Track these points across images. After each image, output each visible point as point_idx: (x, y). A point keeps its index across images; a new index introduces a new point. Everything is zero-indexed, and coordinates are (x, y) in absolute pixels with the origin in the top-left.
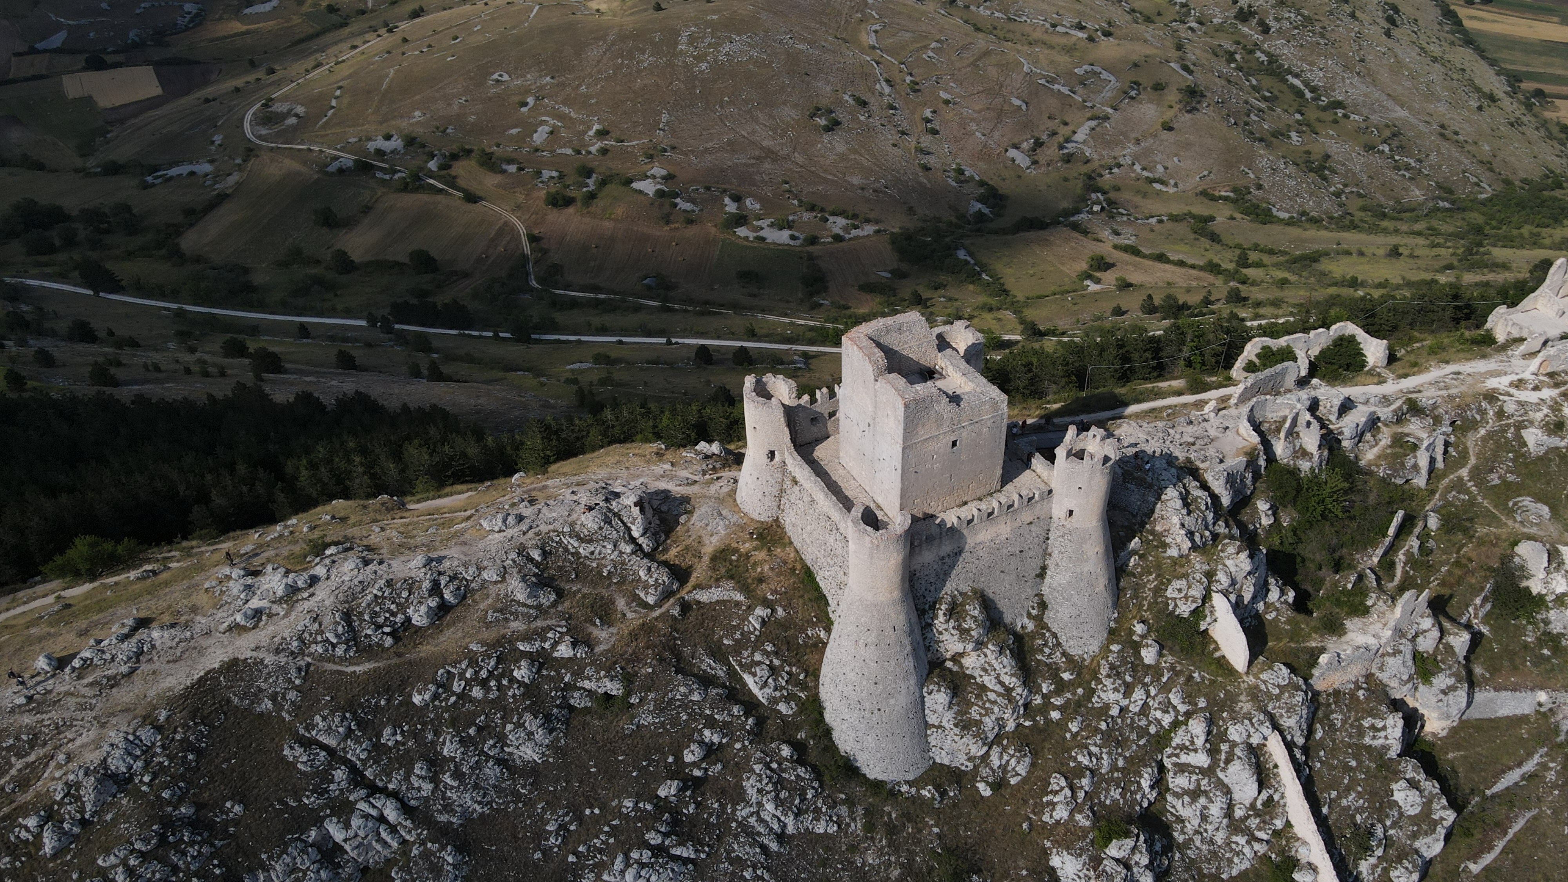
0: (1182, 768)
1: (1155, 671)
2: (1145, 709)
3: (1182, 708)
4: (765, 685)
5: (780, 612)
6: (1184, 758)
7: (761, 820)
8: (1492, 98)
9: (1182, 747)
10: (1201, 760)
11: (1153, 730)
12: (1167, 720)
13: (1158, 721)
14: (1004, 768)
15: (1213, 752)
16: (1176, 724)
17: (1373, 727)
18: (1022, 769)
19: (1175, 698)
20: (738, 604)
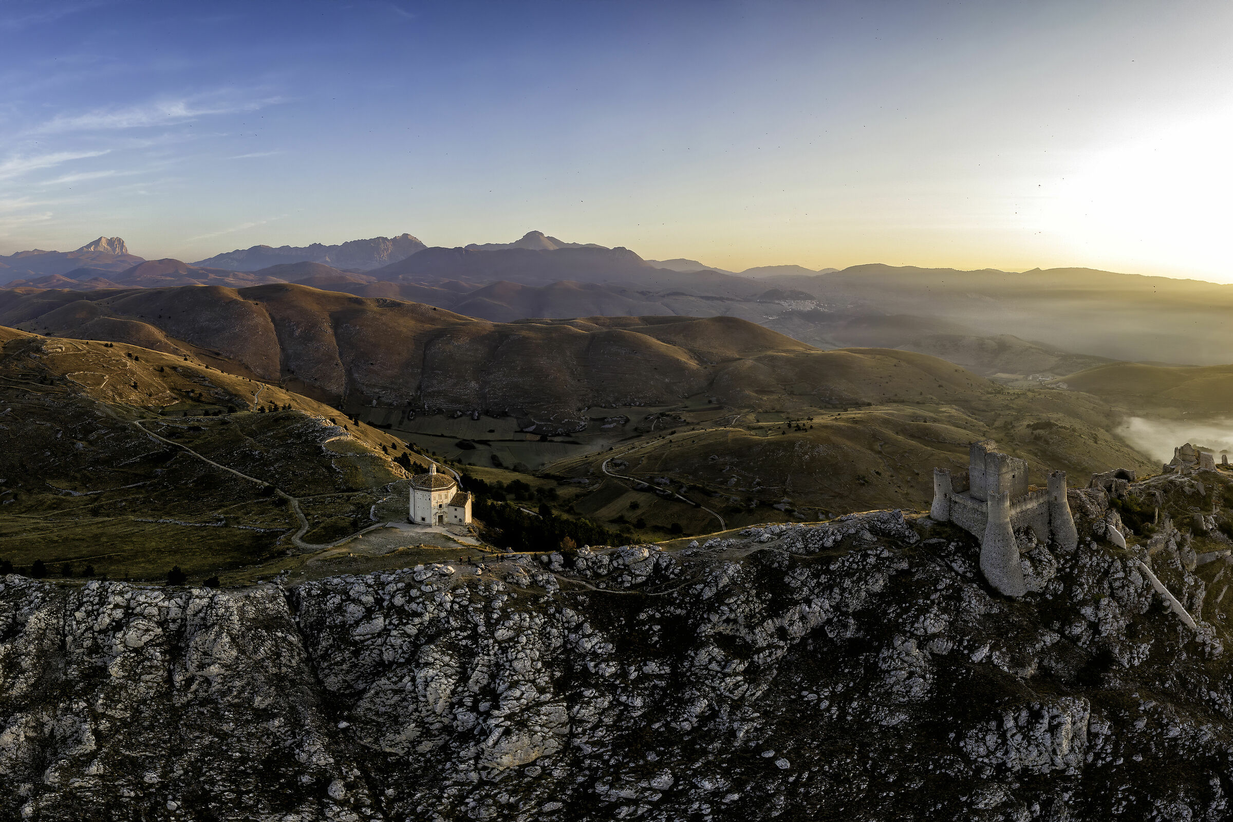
0: (1116, 580)
1: (1098, 551)
2: (1098, 564)
3: (1110, 560)
4: (960, 567)
5: (960, 544)
6: (1116, 576)
7: (971, 607)
8: (1143, 463)
9: (1114, 573)
10: (1121, 574)
11: (1102, 570)
12: (1106, 565)
13: (1103, 567)
14: (1054, 589)
15: (1125, 571)
16: (1109, 567)
17: (1171, 563)
18: (1062, 587)
19: (1107, 558)
20: (944, 543)
